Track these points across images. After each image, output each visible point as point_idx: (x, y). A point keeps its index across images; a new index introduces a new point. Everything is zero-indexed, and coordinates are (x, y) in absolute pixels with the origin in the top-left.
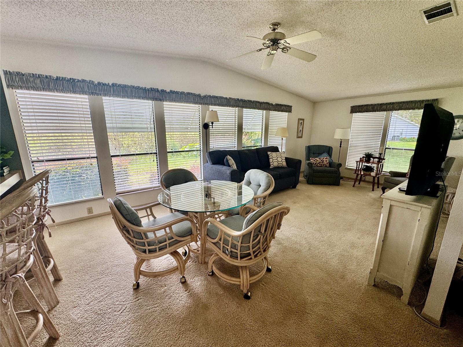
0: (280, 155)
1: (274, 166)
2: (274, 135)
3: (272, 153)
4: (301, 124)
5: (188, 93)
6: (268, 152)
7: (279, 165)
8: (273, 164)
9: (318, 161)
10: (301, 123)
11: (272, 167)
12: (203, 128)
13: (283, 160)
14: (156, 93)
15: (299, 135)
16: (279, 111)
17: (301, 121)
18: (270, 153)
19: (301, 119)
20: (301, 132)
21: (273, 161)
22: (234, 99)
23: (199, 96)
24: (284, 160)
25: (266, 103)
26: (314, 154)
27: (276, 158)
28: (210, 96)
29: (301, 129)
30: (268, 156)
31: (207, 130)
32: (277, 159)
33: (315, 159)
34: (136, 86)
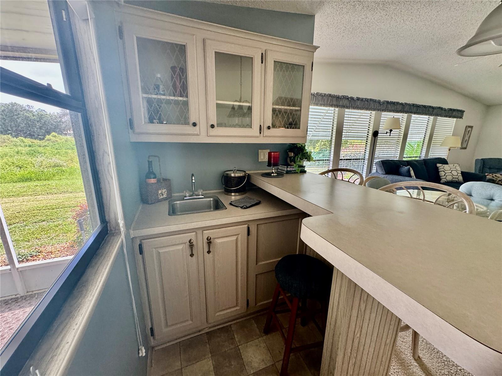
0: (455, 168)
1: (447, 180)
2: (439, 145)
3: (443, 165)
4: (469, 133)
5: (371, 99)
6: (437, 164)
7: (453, 180)
8: (445, 178)
9: (499, 177)
10: (468, 131)
11: (444, 182)
12: (373, 136)
13: (459, 174)
14: (346, 101)
15: (463, 145)
16: (450, 117)
17: (469, 128)
18: (441, 165)
19: (469, 127)
20: (467, 142)
21: (445, 174)
22: (409, 105)
23: (379, 102)
24: (461, 175)
25: (439, 108)
26: (490, 168)
27: (450, 171)
28: (388, 102)
29: (467, 138)
30: (437, 168)
31: (376, 138)
32: (451, 173)
33: (494, 175)
34: (332, 94)
